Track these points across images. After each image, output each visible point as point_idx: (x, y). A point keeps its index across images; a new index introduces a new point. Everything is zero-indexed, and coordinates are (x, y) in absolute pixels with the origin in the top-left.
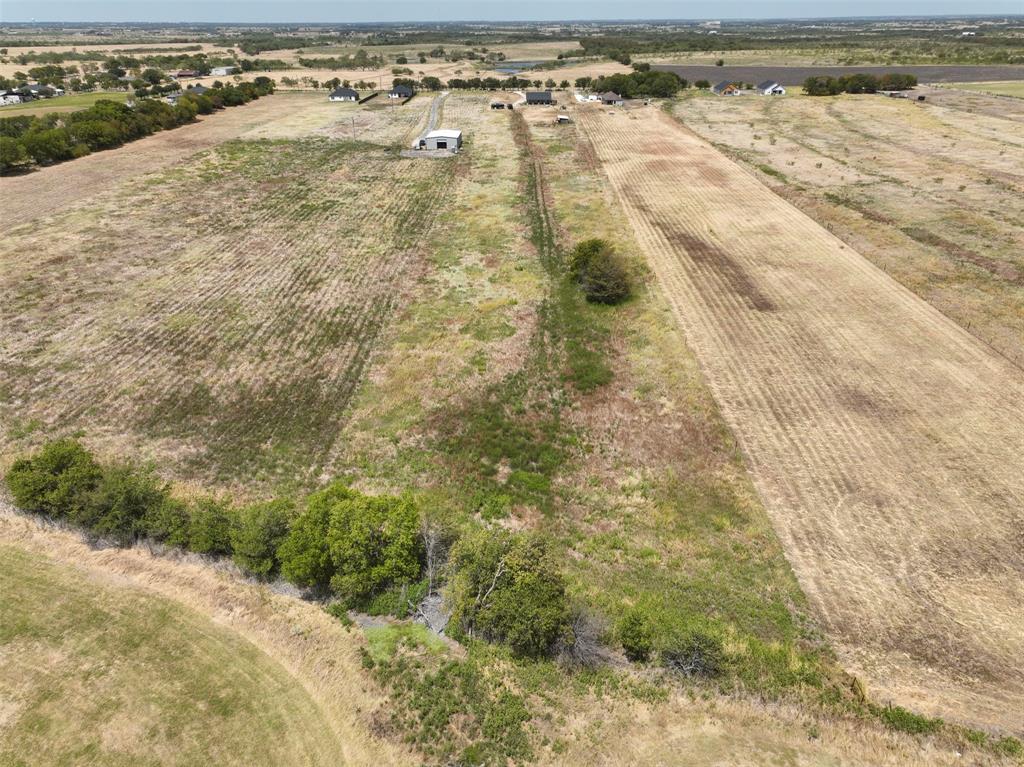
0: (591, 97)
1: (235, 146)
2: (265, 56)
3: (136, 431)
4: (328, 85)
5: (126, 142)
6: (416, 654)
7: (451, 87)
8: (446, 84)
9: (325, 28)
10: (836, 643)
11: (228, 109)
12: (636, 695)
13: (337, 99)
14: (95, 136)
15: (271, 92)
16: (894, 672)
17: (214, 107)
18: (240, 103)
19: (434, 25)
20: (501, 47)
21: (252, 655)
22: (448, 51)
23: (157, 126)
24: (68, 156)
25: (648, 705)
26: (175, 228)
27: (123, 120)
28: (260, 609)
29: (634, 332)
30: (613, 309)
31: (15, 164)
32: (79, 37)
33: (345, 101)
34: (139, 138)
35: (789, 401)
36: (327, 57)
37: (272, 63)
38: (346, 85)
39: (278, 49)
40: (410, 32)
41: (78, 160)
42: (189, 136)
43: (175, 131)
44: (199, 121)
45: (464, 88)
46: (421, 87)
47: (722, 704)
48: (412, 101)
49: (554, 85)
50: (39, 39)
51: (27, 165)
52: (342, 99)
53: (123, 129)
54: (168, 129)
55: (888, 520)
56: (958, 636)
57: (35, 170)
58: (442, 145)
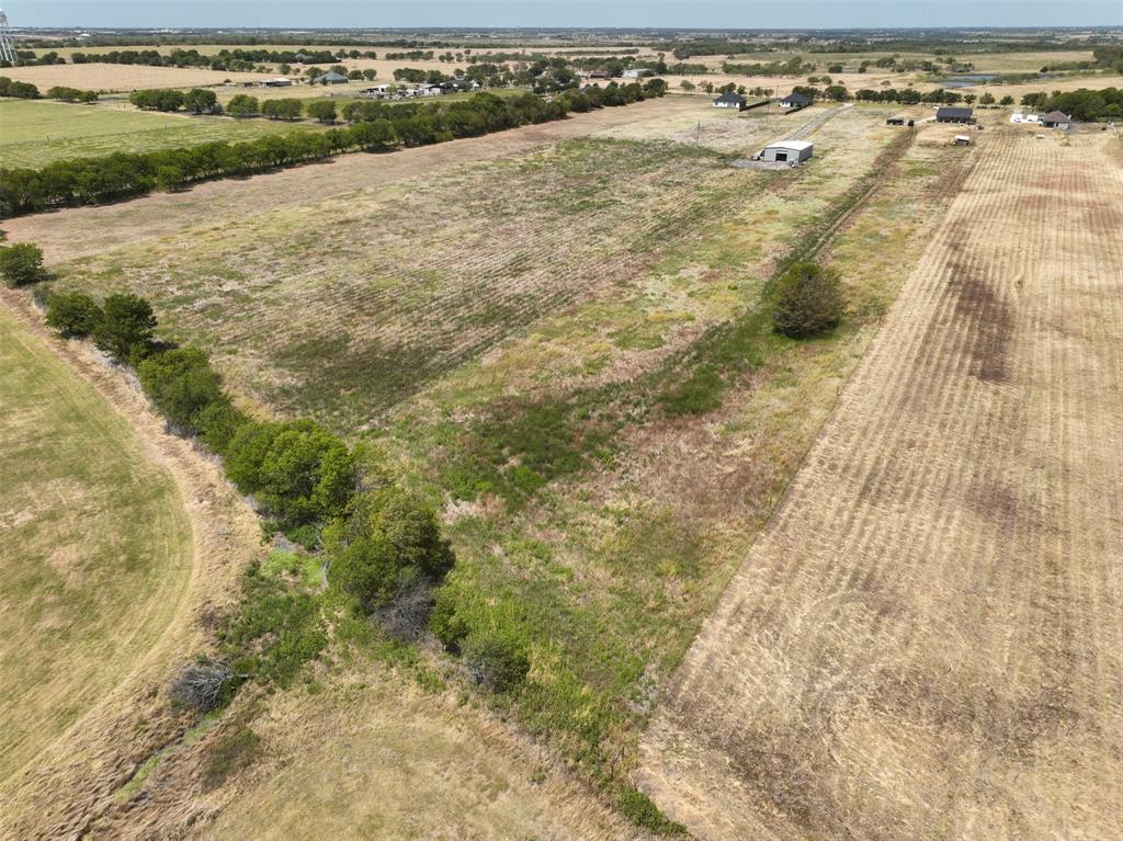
0: (1030, 117)
1: (579, 142)
2: (693, 61)
3: (272, 358)
4: (722, 90)
5: (489, 132)
6: (291, 580)
7: (859, 98)
8: (854, 95)
9: (787, 33)
10: (662, 718)
11: (606, 108)
12: (419, 678)
13: (721, 104)
14: (461, 124)
15: (661, 95)
16: (694, 768)
17: (593, 106)
18: (622, 103)
19: (918, 31)
20: (971, 57)
21: (184, 537)
22: (899, 61)
23: (528, 120)
24: (432, 141)
25: (420, 691)
26: (456, 209)
27: (492, 111)
28: (220, 507)
29: (790, 370)
30: (792, 343)
31: (387, 144)
32: (547, 40)
33: (728, 108)
34: (504, 129)
35: (898, 480)
36: (753, 62)
37: (694, 67)
38: (741, 91)
39: (713, 54)
40: (881, 40)
41: (438, 145)
42: (547, 131)
43: (538, 126)
44: (570, 118)
45: (875, 100)
46: (824, 97)
47: (485, 718)
48: (801, 112)
49: (993, 101)
50: (512, 42)
51: (395, 145)
52: (726, 105)
53: (489, 120)
54: (536, 123)
55: (874, 630)
56: (815, 768)
57: (399, 150)
58: (781, 157)
